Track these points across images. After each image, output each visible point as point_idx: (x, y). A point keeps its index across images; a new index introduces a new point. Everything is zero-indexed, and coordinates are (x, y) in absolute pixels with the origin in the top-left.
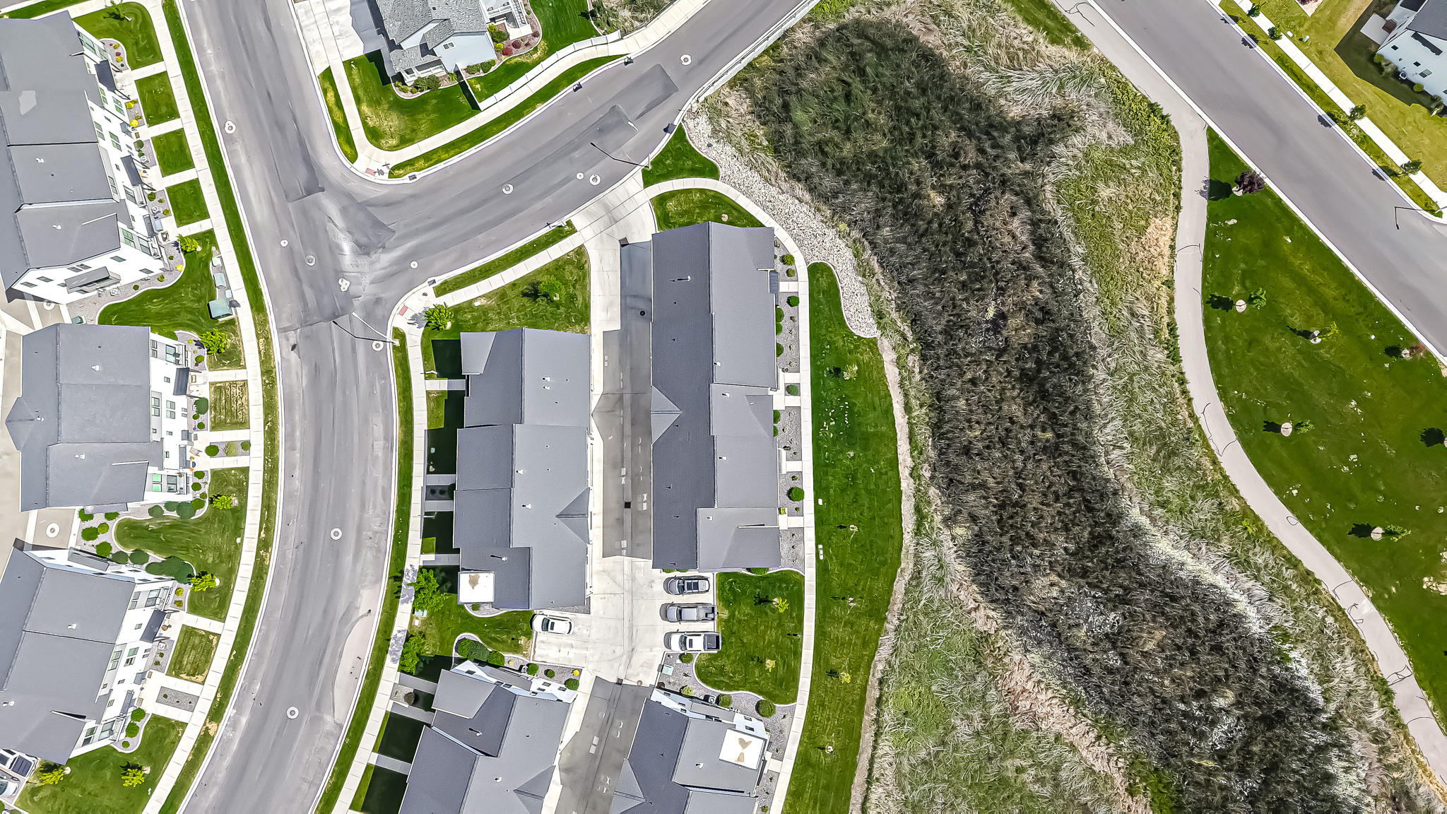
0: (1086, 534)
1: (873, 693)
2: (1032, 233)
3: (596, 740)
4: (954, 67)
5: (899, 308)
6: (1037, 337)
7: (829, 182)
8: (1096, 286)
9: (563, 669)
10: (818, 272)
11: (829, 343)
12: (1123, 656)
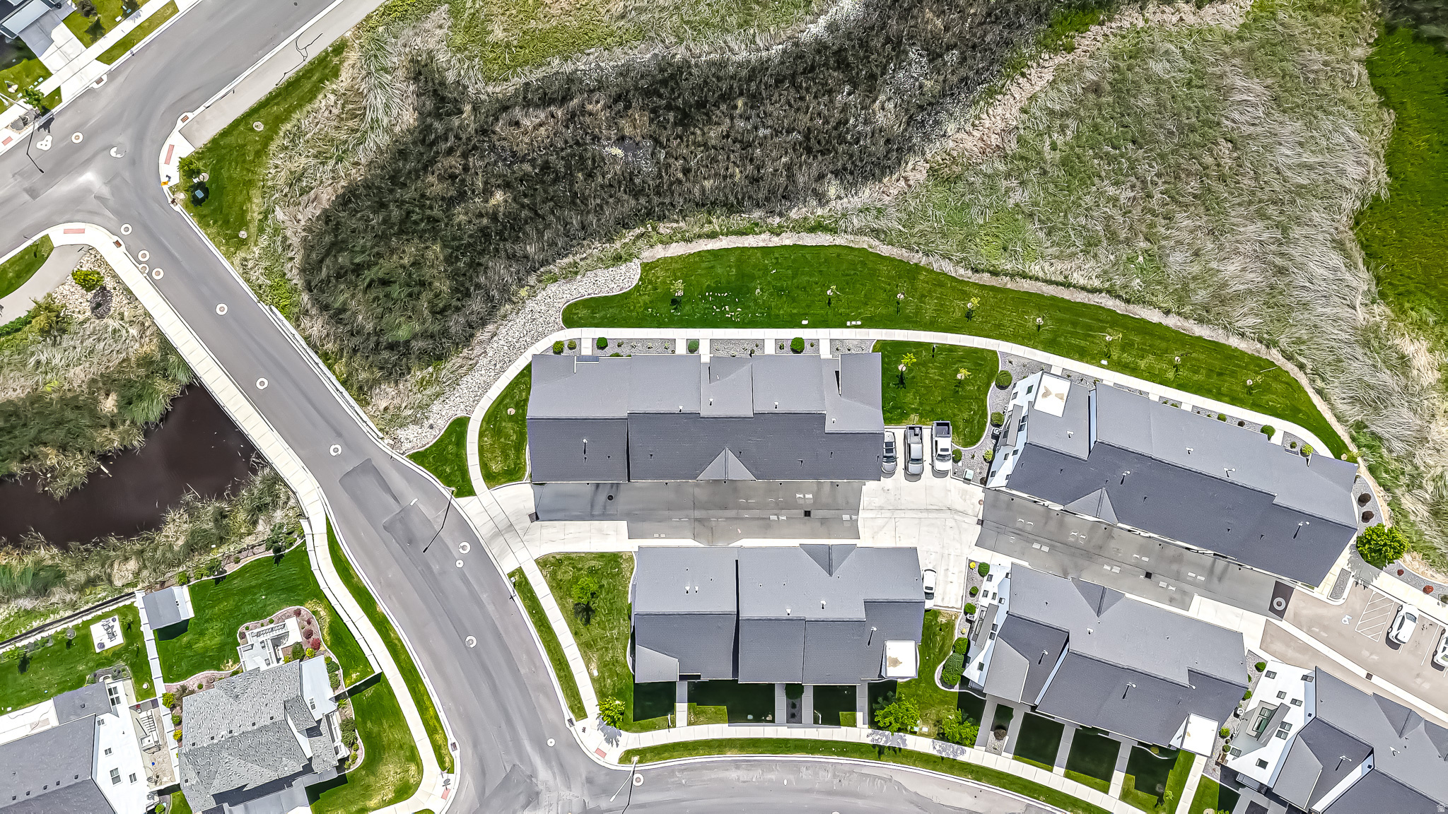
0: (836, 74)
1: (986, 279)
2: (537, 106)
3: (1036, 546)
4: (358, 175)
5: (611, 240)
6: (642, 108)
7: (476, 305)
8: (593, 50)
9: (969, 578)
10: (572, 318)
11: (646, 309)
12: (950, 48)
